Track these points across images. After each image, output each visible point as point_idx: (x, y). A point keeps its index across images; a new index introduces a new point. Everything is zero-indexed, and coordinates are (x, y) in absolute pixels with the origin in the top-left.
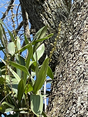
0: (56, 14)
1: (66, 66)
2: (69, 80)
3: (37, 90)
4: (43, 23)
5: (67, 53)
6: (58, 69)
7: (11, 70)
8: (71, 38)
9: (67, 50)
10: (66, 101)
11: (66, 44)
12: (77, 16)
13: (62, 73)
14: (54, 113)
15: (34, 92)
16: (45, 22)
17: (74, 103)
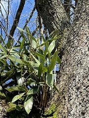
0: (62, 22)
1: (69, 56)
2: (71, 65)
3: (50, 71)
5: (69, 48)
6: (64, 58)
7: (34, 58)
8: (72, 38)
9: (69, 46)
10: (69, 78)
11: (69, 42)
12: (76, 24)
13: (66, 60)
14: (61, 86)
15: (49, 72)
16: (55, 27)
17: (74, 80)
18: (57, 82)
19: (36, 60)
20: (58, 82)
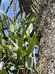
0: (40, 5)
1: (47, 38)
2: (49, 47)
4: (32, 11)
5: (47, 30)
6: (42, 40)
8: (49, 20)
9: (47, 28)
10: (48, 60)
11: (46, 24)
12: (52, 6)
13: (44, 42)
14: (41, 68)
15: (28, 55)
16: (33, 11)
17: (53, 61)
18: (36, 65)
19: (14, 43)
20: (38, 65)
